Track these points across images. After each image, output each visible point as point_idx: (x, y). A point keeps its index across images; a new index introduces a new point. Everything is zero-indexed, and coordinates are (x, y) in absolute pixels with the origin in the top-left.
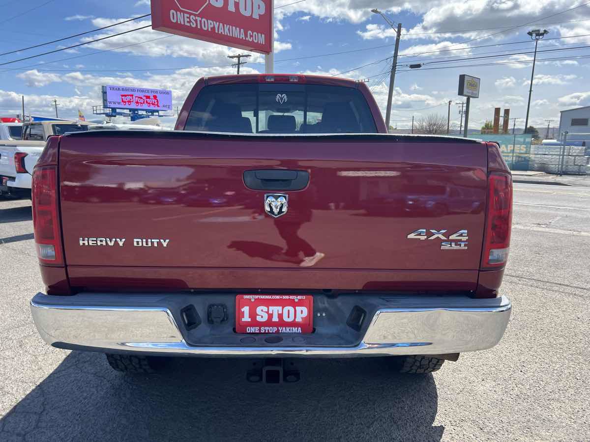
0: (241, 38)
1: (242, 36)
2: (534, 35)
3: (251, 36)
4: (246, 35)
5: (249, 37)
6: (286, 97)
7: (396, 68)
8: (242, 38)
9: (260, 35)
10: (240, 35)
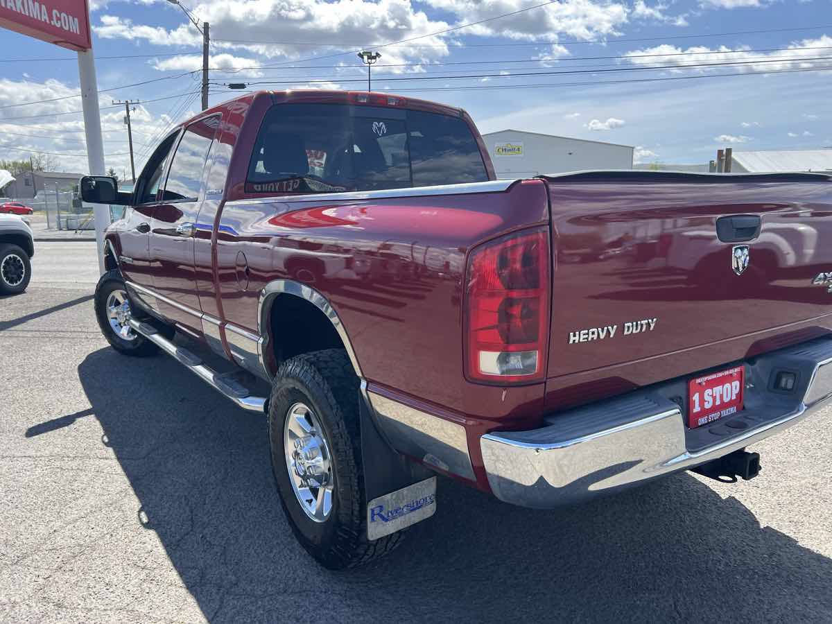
0: (43, 20)
1: (45, 17)
2: (366, 57)
3: (59, 19)
4: (51, 17)
5: (55, 18)
6: (384, 126)
7: (208, 88)
8: (45, 20)
9: (71, 18)
10: (41, 16)
